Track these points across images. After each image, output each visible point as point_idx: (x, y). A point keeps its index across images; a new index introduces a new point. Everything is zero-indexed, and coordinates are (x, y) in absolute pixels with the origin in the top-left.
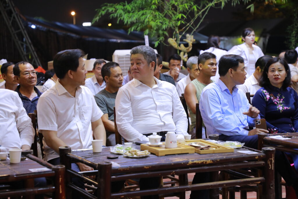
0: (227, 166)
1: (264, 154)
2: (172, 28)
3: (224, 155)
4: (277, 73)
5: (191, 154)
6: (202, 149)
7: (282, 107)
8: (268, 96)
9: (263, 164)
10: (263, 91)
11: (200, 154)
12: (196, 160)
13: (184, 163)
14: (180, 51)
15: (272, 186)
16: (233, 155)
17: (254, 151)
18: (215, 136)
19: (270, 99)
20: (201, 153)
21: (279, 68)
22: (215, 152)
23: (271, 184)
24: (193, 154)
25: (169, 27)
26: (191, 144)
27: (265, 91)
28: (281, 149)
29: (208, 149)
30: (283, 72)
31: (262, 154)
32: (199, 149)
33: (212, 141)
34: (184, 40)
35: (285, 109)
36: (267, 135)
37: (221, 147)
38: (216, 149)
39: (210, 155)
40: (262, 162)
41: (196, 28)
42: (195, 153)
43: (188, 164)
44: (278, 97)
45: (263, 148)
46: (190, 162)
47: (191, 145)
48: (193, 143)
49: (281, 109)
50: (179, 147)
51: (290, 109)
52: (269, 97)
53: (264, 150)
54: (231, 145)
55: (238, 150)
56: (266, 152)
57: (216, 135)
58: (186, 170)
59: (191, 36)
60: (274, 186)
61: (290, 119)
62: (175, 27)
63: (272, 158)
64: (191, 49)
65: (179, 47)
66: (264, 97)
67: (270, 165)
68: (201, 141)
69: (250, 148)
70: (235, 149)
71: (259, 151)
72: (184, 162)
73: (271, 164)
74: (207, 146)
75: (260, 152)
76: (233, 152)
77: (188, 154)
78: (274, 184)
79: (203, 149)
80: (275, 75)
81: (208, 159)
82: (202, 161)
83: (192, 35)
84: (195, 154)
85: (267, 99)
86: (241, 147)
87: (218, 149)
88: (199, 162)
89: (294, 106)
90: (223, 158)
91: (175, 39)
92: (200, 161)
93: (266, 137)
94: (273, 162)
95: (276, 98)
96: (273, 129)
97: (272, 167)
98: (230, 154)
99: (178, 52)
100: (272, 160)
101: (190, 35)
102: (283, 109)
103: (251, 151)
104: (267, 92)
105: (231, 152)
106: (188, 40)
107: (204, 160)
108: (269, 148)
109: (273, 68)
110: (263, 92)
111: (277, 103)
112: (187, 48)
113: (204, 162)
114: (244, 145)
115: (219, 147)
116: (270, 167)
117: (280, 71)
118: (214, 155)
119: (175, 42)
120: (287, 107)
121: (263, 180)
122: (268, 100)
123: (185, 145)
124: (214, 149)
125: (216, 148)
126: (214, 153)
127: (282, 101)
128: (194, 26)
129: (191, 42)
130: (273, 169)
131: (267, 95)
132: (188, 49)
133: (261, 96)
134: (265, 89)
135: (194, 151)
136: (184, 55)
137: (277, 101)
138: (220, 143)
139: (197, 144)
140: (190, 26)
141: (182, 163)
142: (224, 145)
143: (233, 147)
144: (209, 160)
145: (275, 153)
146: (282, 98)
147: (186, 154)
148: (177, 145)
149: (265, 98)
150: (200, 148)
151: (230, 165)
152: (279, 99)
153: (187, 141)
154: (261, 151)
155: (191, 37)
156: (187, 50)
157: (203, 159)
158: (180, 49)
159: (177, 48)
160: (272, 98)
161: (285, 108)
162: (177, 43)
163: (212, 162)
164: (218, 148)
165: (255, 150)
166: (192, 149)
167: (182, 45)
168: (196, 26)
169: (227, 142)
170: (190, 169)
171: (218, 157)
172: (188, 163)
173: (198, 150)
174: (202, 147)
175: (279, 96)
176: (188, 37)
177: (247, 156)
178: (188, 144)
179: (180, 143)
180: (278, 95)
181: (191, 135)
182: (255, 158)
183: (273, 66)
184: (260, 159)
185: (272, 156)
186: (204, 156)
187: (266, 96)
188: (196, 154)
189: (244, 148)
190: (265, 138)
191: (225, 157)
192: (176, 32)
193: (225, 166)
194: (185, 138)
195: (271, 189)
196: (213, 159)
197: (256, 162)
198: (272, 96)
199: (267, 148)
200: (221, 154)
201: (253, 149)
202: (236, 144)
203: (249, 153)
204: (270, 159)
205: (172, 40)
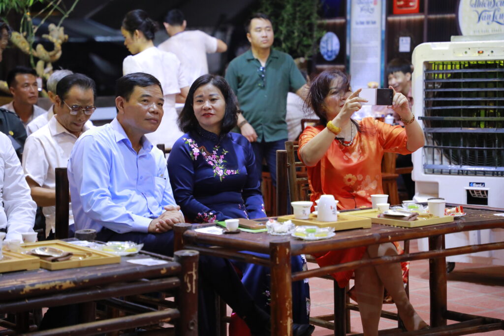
0: (104, 291)
1: (177, 264)
2: (17, 10)
3: (99, 270)
4: (207, 104)
5: (31, 271)
6: (55, 260)
7: (222, 171)
8: (196, 151)
9: (176, 282)
10: (186, 140)
11: (50, 270)
12: (39, 283)
13: (13, 291)
14: (37, 59)
15: (193, 324)
16: (117, 268)
17: (160, 259)
18: (87, 233)
19: (200, 156)
20: (53, 268)
21: (211, 95)
22: (82, 265)
23: (191, 321)
24: (36, 271)
25: (10, 8)
26: (34, 250)
27: (190, 141)
28: (215, 252)
29: (68, 259)
30: (220, 103)
31: (173, 264)
32: (49, 261)
33: (80, 243)
34: (44, 36)
35: (229, 174)
36: (192, 226)
37: (94, 253)
38: (85, 259)
39: (70, 271)
40: (175, 280)
41: (69, 12)
42: (40, 269)
43: (21, 293)
44: (215, 152)
45: (176, 253)
46: (27, 288)
47: (34, 253)
48: (38, 248)
49: (221, 175)
50: (7, 258)
51: (237, 174)
52: (198, 151)
53: (177, 256)
54: (116, 248)
55: (128, 259)
56: (183, 260)
57: (90, 231)
58: (18, 304)
59: (58, 27)
60: (196, 325)
61: (240, 194)
62: (23, 10)
63: (192, 270)
64: (59, 55)
65: (33, 50)
66: (189, 152)
67: (189, 285)
68: (57, 244)
69: (153, 254)
70: (122, 256)
71: (170, 258)
72: (14, 288)
73: (191, 282)
74: (65, 254)
75: (170, 260)
76: (118, 263)
77: (25, 273)
78: (196, 320)
79: (58, 261)
80: (205, 110)
81: (65, 281)
82: (53, 284)
83: (61, 26)
84: (39, 272)
85: (194, 156)
86: (137, 252)
87: (88, 258)
88: (47, 286)
89: (244, 169)
90: (97, 275)
91: (25, 33)
92: (47, 284)
93: (189, 232)
94: (195, 277)
95: (211, 153)
96: (208, 213)
97: (192, 288)
98: (111, 267)
99: (32, 61)
100: (192, 274)
101: (56, 25)
102: (225, 173)
103: (155, 259)
104: (194, 142)
105: (116, 262)
106: (52, 36)
107: (57, 283)
108: (187, 253)
109: (200, 94)
110: (186, 143)
111: (213, 162)
112: (51, 53)
113: (56, 286)
114: (143, 249)
115: (90, 254)
116: (188, 288)
117: (213, 100)
118: (79, 270)
119: (24, 40)
120: (233, 171)
121: (175, 314)
122: (196, 157)
123: (22, 254)
124: (81, 258)
125: (84, 256)
126: (80, 267)
127: (223, 159)
128: (65, 7)
129: (60, 41)
130: (194, 292)
131: (193, 148)
132: (54, 55)
133: (184, 150)
134: (190, 136)
135: (38, 265)
136: (45, 67)
137: (213, 159)
138: (95, 247)
139: (46, 251)
140: (56, 6)
141: (10, 291)
142: (103, 250)
143: (118, 254)
144: (68, 282)
145: (198, 260)
146: (222, 155)
147: (21, 272)
148: (3, 254)
149: (190, 154)
150: (51, 258)
151: (111, 289)
152: (218, 157)
153: (28, 244)
154: (173, 259)
155: (58, 30)
156: (51, 56)
157: (54, 281)
158: (36, 54)
159: (30, 53)
160: (204, 154)
161: (229, 172)
162: (29, 43)
163: (72, 285)
164: (87, 256)
165: (163, 257)
166: (33, 262)
167: (40, 47)
168: (69, 9)
169: (110, 244)
170: (27, 301)
171: (87, 275)
172: (22, 290)
173: (46, 263)
174: (56, 256)
175: (217, 150)
176: (53, 30)
177: (144, 269)
178: (27, 252)
179: (9, 251)
180: (214, 148)
181: (37, 233)
182: (160, 273)
183: (200, 92)
184: (170, 274)
185: (192, 267)
186: (58, 273)
187: (192, 151)
188: (42, 271)
189: (143, 255)
190: (187, 233)
191: (99, 274)
192: (26, 19)
193: (100, 291)
194: (24, 240)
195: (191, 330)
196: (76, 279)
197: (163, 281)
198: (204, 151)
199: (183, 252)
200: (93, 268)
201: (159, 255)
202: (128, 247)
203: (149, 263)
204: (189, 273)
205: (17, 37)
